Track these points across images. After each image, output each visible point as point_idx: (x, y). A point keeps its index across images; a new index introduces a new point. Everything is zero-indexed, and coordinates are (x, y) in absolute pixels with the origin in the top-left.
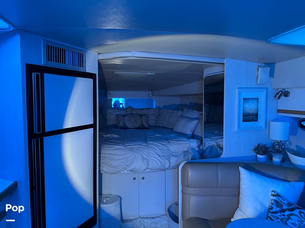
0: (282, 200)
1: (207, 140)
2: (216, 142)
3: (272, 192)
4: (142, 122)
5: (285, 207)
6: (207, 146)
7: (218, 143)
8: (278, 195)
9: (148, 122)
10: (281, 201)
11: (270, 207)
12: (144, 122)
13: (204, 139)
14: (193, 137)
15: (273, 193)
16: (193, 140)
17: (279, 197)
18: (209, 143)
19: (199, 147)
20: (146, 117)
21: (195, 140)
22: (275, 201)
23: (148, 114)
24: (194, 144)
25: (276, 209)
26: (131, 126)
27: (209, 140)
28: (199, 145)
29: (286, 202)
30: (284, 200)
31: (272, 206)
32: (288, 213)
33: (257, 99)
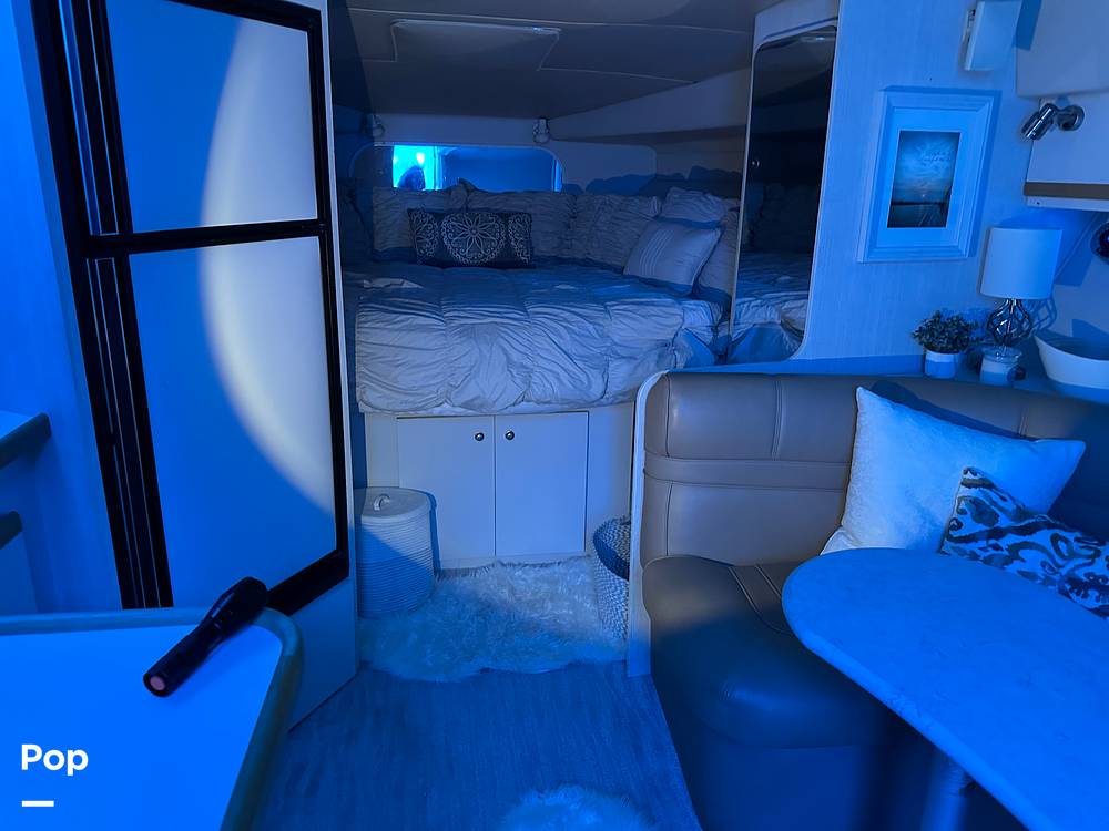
0: (995, 498)
1: (746, 305)
2: (779, 311)
3: (966, 473)
4: (508, 240)
5: (1004, 522)
6: (744, 327)
7: (788, 315)
8: (986, 484)
9: (529, 243)
10: (995, 503)
11: (954, 522)
12: (516, 240)
13: (739, 301)
14: (696, 292)
15: (969, 476)
16: (697, 302)
17: (988, 491)
18: (752, 314)
19: (714, 329)
20: (523, 223)
21: (701, 302)
22: (975, 502)
23: (528, 210)
24: (698, 317)
25: (970, 526)
26: (465, 257)
27: (753, 304)
28: (716, 323)
29: (1010, 506)
30: (1004, 500)
31: (960, 518)
32: (1011, 539)
33: (954, 137)
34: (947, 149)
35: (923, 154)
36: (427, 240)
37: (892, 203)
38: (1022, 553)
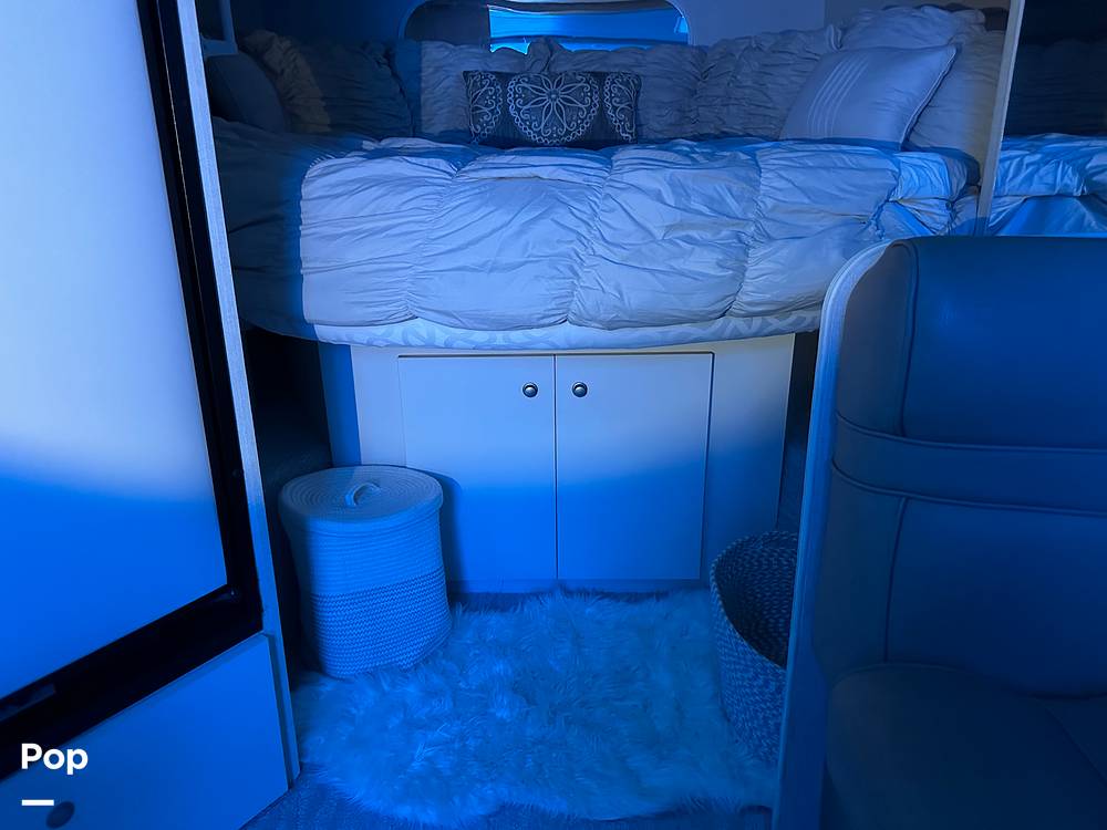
2: (1082, 172)
4: (602, 110)
9: (634, 112)
12: (615, 108)
16: (919, 155)
18: (1028, 178)
19: (952, 205)
20: (627, 84)
23: (637, 70)
26: (539, 133)
36: (486, 110)
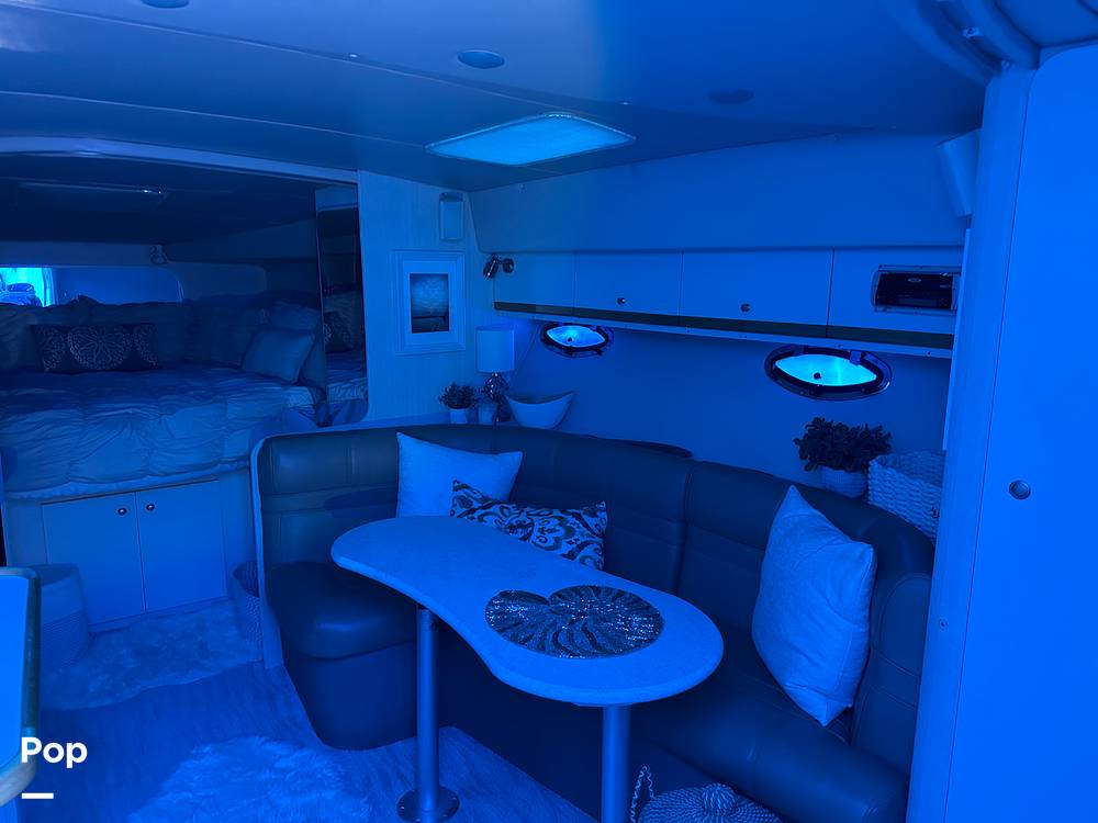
0: (470, 493)
1: (338, 388)
3: (454, 483)
4: (134, 347)
8: (465, 487)
15: (456, 484)
16: (300, 388)
17: (467, 490)
19: (316, 406)
20: (147, 332)
21: (304, 388)
22: (460, 498)
23: (152, 321)
24: (300, 399)
26: (92, 363)
28: (317, 402)
29: (479, 496)
31: (454, 508)
32: (480, 512)
33: (445, 277)
34: (442, 283)
35: (427, 287)
36: (54, 351)
37: (413, 318)
38: (485, 518)
